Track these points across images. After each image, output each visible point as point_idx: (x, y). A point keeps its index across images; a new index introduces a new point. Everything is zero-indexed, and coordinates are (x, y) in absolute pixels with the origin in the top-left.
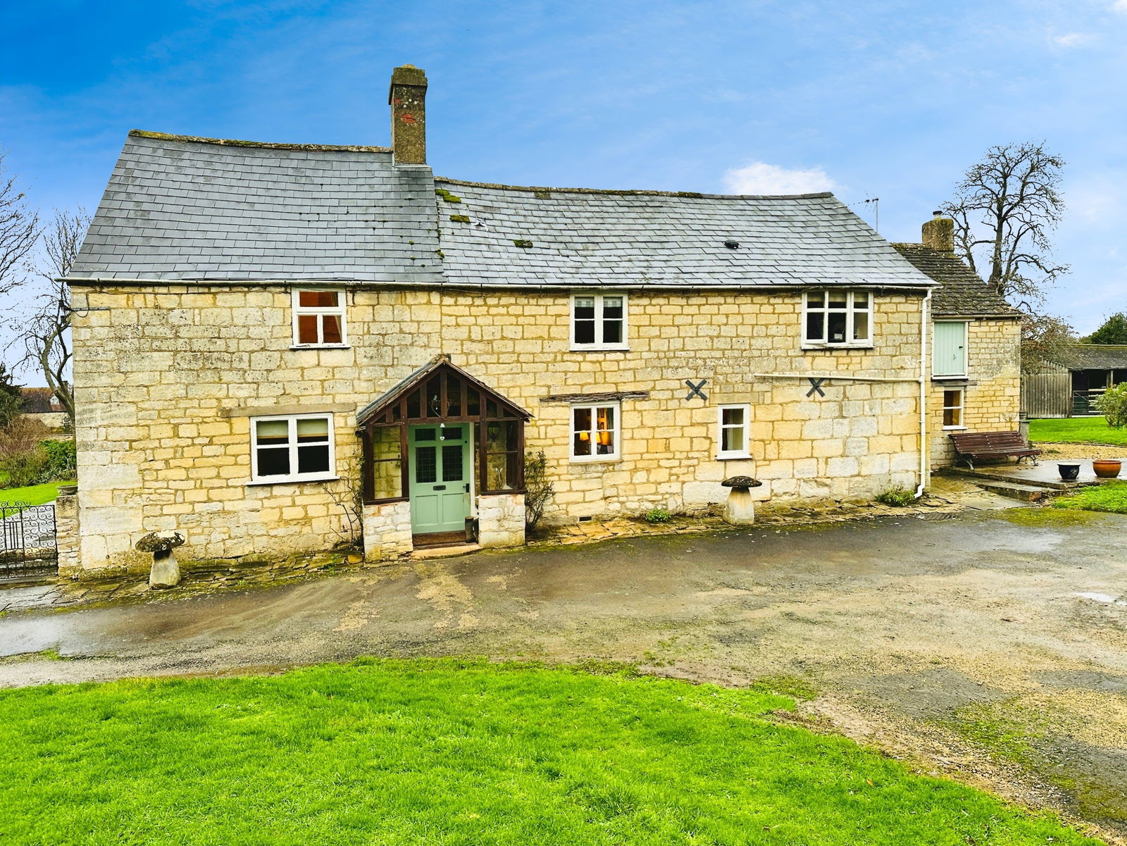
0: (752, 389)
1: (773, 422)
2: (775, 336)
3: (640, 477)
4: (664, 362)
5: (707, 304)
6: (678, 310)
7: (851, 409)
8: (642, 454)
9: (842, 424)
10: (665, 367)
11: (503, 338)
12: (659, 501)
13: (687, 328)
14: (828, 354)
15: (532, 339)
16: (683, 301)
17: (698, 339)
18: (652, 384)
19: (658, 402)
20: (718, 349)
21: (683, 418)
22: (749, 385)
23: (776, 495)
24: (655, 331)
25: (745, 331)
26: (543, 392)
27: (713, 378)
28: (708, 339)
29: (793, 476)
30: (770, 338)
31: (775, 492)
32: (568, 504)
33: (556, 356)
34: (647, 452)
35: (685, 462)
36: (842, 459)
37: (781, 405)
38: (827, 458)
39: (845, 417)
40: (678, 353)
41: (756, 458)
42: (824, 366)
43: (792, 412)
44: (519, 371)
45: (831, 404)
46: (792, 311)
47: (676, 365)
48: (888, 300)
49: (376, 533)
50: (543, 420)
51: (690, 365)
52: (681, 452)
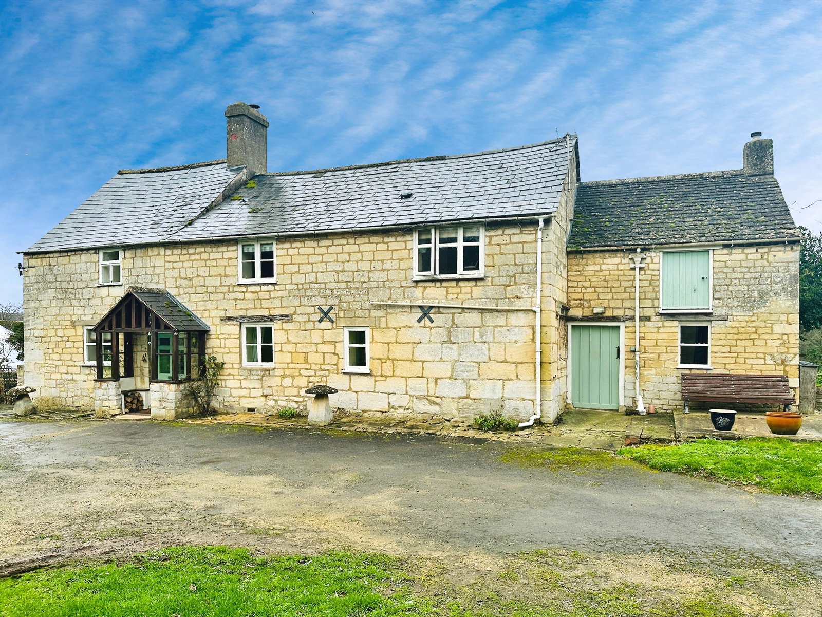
0: (369, 315)
1: (388, 343)
2: (389, 270)
3: (288, 381)
4: (302, 291)
5: (333, 245)
6: (311, 251)
7: (460, 335)
8: (288, 364)
9: (450, 348)
10: (303, 296)
11: (198, 276)
12: (300, 402)
13: (319, 264)
14: (438, 284)
15: (215, 276)
16: (314, 244)
17: (327, 273)
18: (293, 309)
19: (298, 324)
20: (343, 282)
21: (316, 337)
22: (367, 312)
23: (392, 408)
24: (295, 268)
25: (365, 266)
26: (222, 314)
27: (338, 305)
28: (335, 273)
29: (407, 392)
30: (386, 272)
31: (392, 405)
32: (240, 397)
33: (229, 288)
34: (292, 363)
35: (319, 373)
36: (450, 381)
37: (395, 329)
38: (437, 379)
39: (454, 343)
40: (312, 285)
41: (375, 374)
42: (434, 295)
43: (404, 335)
44: (208, 299)
45: (441, 330)
46: (404, 247)
47: (311, 294)
48: (500, 232)
49: (100, 399)
50: (223, 334)
51: (321, 295)
52: (316, 364)
